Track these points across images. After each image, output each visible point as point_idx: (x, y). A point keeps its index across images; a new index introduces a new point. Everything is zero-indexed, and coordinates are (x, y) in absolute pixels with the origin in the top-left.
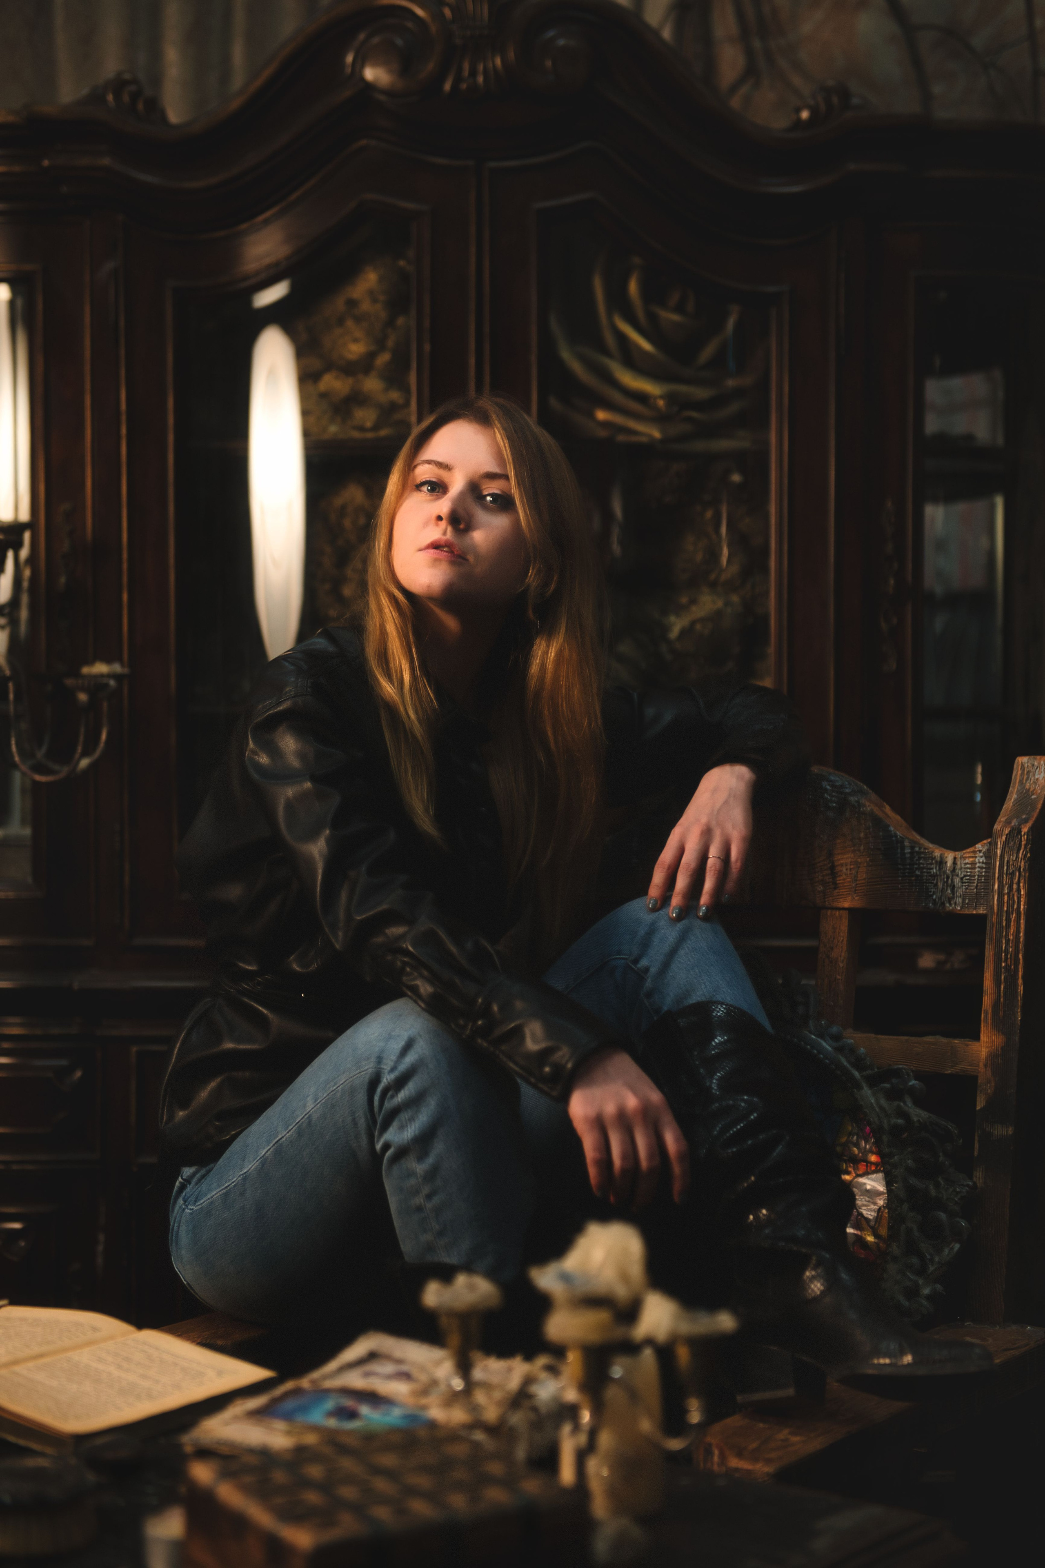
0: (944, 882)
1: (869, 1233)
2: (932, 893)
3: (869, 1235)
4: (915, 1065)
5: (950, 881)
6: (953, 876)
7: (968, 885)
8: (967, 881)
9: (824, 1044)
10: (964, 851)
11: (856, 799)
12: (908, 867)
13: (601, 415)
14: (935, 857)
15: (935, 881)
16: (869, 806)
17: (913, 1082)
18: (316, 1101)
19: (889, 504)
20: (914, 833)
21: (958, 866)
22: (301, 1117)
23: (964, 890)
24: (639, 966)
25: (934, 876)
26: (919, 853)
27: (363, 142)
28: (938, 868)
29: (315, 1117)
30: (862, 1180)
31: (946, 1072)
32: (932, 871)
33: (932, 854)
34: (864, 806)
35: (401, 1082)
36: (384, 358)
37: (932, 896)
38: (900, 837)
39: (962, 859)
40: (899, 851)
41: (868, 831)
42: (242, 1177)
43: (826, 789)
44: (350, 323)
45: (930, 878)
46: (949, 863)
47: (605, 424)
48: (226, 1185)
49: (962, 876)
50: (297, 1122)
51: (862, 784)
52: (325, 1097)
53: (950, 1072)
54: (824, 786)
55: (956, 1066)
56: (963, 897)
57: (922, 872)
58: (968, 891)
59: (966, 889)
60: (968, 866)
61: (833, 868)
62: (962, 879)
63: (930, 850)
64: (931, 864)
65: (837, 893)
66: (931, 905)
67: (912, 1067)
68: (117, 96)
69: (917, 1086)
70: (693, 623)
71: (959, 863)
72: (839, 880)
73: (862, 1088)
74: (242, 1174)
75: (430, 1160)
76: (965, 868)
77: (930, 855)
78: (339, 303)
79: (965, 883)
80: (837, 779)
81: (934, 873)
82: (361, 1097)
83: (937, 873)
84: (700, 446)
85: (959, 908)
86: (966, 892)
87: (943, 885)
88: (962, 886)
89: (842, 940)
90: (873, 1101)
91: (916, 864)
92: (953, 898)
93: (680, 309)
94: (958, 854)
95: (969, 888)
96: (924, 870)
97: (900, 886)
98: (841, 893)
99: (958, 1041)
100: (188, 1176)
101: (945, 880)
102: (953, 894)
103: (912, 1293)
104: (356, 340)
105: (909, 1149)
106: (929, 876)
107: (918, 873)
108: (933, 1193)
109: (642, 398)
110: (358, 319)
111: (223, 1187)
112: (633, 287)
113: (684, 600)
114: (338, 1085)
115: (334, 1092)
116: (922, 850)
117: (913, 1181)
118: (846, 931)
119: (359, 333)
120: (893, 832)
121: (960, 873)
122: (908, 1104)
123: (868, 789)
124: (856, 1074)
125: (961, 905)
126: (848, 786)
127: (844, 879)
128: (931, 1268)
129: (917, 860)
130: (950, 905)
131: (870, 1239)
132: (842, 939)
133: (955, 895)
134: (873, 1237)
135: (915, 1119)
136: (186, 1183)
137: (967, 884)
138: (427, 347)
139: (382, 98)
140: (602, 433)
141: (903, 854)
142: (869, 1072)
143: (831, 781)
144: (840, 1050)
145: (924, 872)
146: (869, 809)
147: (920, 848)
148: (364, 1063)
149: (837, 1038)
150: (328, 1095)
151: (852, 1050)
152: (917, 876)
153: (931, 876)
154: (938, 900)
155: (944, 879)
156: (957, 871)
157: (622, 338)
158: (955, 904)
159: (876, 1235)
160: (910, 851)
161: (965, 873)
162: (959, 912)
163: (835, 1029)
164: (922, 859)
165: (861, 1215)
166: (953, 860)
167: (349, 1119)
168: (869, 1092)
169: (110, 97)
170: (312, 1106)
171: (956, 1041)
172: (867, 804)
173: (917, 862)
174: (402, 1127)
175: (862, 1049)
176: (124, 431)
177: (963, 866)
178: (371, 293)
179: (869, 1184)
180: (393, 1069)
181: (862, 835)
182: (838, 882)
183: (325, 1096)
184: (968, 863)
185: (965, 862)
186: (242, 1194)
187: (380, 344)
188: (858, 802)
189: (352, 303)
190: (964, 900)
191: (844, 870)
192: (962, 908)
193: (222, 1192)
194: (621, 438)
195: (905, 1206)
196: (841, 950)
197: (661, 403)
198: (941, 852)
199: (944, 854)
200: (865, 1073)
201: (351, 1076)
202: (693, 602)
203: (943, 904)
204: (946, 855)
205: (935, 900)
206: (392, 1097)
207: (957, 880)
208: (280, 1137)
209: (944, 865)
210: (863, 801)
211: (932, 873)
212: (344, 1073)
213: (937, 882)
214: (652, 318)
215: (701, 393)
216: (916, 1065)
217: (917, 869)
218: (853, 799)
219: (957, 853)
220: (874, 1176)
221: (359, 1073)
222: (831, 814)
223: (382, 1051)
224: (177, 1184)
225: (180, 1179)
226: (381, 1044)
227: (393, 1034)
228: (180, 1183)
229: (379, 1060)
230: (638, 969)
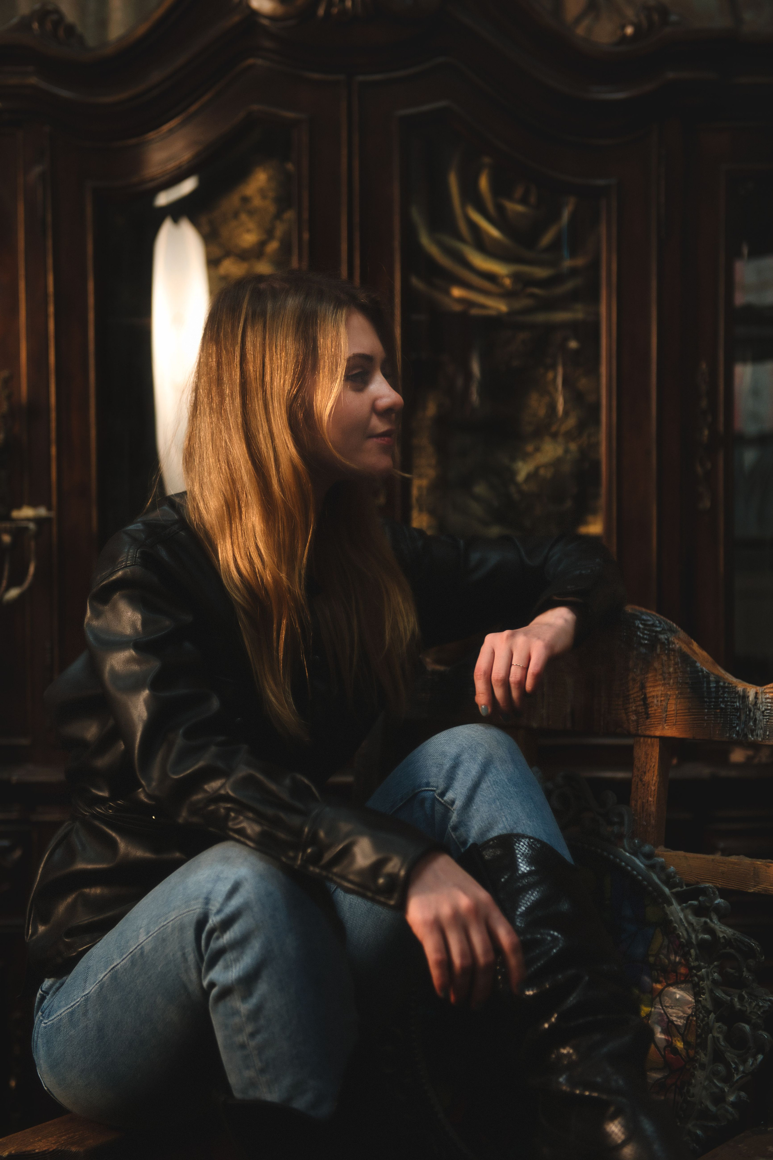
0: (747, 715)
1: (679, 1039)
2: (735, 725)
3: (679, 1041)
4: (720, 883)
5: (752, 714)
6: (754, 710)
7: (768, 719)
8: (767, 714)
9: (637, 861)
10: (765, 687)
11: (666, 637)
12: (714, 700)
13: (457, 292)
14: (738, 691)
15: (738, 714)
16: (677, 643)
17: (718, 901)
18: (148, 933)
19: (704, 366)
20: (719, 668)
21: (759, 701)
22: (134, 947)
23: (765, 723)
25: (738, 709)
26: (724, 687)
27: (251, 61)
28: (741, 702)
29: (147, 949)
30: (672, 989)
31: (749, 891)
32: (735, 704)
33: (735, 689)
34: (674, 643)
35: (225, 925)
36: (273, 246)
37: (736, 727)
38: (706, 672)
39: (763, 694)
40: (705, 685)
41: (676, 666)
42: (84, 998)
43: (639, 628)
44: (244, 217)
45: (733, 710)
46: (751, 698)
47: (460, 300)
48: (72, 1004)
49: (763, 709)
50: (130, 951)
51: (672, 622)
52: (156, 931)
53: (752, 891)
54: (637, 625)
55: (759, 886)
56: (764, 729)
57: (726, 705)
58: (768, 724)
59: (767, 722)
60: (768, 700)
61: (645, 699)
62: (763, 712)
63: (733, 685)
64: (735, 698)
65: (650, 722)
66: (734, 736)
67: (718, 885)
68: (42, 24)
69: (722, 904)
70: (538, 468)
71: (760, 697)
72: (651, 710)
73: (672, 904)
74: (84, 996)
75: (254, 1001)
76: (766, 702)
77: (734, 690)
78: (235, 199)
79: (766, 716)
80: (649, 618)
81: (737, 706)
82: (188, 934)
83: (740, 706)
84: (541, 317)
85: (760, 740)
86: (767, 725)
87: (746, 718)
88: (764, 719)
89: (654, 766)
90: (682, 917)
91: (721, 698)
92: (755, 730)
93: (524, 201)
94: (759, 689)
95: (769, 721)
96: (728, 703)
97: (706, 717)
98: (652, 723)
99: (761, 862)
100: (46, 988)
101: (748, 713)
102: (755, 726)
103: (719, 1099)
104: (249, 231)
105: (716, 963)
106: (733, 709)
107: (723, 706)
108: (738, 1006)
109: (491, 277)
110: (251, 213)
111: (69, 1006)
112: (484, 183)
113: (530, 447)
114: (168, 921)
115: (165, 927)
116: (726, 685)
117: (719, 993)
118: (657, 757)
119: (251, 225)
120: (699, 668)
121: (761, 706)
122: (714, 921)
123: (677, 627)
124: (667, 890)
125: (762, 737)
126: (659, 625)
127: (655, 710)
128: (736, 1077)
129: (721, 694)
130: (752, 736)
131: (680, 1045)
132: (653, 764)
133: (757, 727)
134: (683, 1044)
135: (721, 935)
136: (45, 995)
137: (767, 717)
138: (306, 236)
139: (265, 22)
140: (458, 308)
141: (709, 688)
142: (679, 889)
143: (644, 620)
144: (652, 867)
145: (729, 705)
146: (677, 646)
147: (724, 683)
148: (192, 902)
149: (649, 856)
150: (159, 929)
151: (663, 868)
152: (722, 709)
153: (734, 709)
154: (741, 732)
155: (746, 712)
156: (758, 705)
157: (474, 226)
158: (757, 735)
159: (686, 1043)
160: (715, 685)
161: (766, 707)
162: (760, 743)
163: (647, 848)
164: (727, 693)
165: (672, 1022)
166: (754, 695)
167: (179, 954)
168: (679, 908)
169: (36, 25)
170: (145, 938)
171: (759, 863)
172: (676, 641)
173: (722, 696)
174: (226, 968)
175: (672, 867)
177: (764, 700)
178: (262, 192)
179: (679, 994)
180: (218, 912)
181: (671, 670)
182: (650, 712)
183: (156, 929)
184: (768, 698)
185: (765, 697)
186: (85, 1014)
187: (269, 234)
188: (667, 639)
189: (245, 200)
190: (765, 732)
191: (655, 701)
192: (763, 739)
193: (69, 1010)
194: (473, 312)
195: (712, 1016)
196: (652, 774)
197: (508, 282)
198: (744, 687)
199: (747, 689)
200: (674, 890)
201: (181, 913)
202: (538, 448)
203: (746, 735)
204: (748, 690)
205: (738, 732)
206: (217, 939)
207: (758, 714)
208: (115, 964)
209: (746, 699)
210: (672, 639)
211: (735, 706)
212: (174, 910)
213: (740, 715)
214: (500, 208)
215: (541, 272)
216: (722, 884)
217: (721, 702)
218: (662, 637)
219: (758, 688)
220: (683, 986)
221: (188, 911)
222: (643, 650)
223: (210, 893)
224: (38, 995)
225: (40, 991)
226: (210, 886)
227: (221, 876)
228: (40, 994)
229: (207, 901)
230: (445, 801)
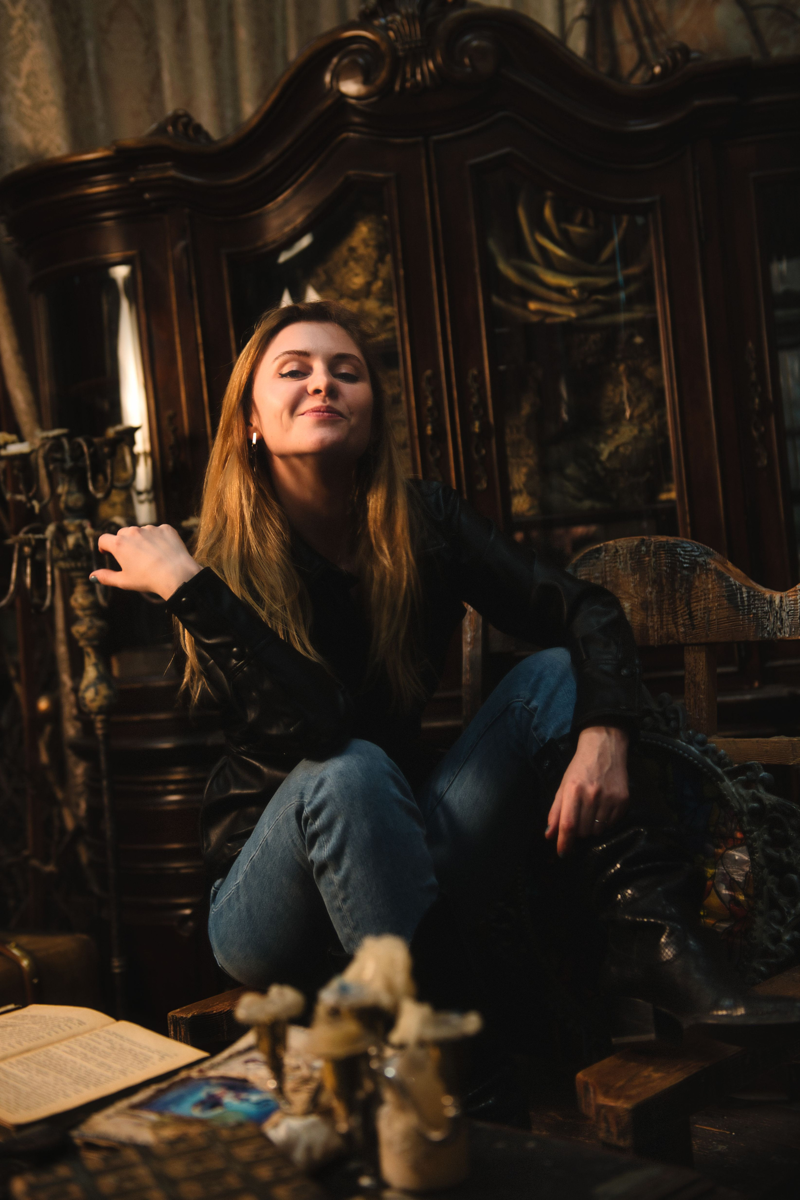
0: (774, 617)
1: (740, 893)
2: (766, 626)
3: (741, 895)
4: (765, 760)
5: (779, 616)
6: (781, 611)
7: (793, 618)
8: (792, 614)
9: (693, 749)
10: (788, 591)
11: (704, 559)
12: (747, 607)
13: (533, 306)
14: (766, 598)
15: (768, 617)
16: (713, 563)
17: (763, 774)
18: (269, 828)
19: (750, 345)
20: (751, 581)
21: (784, 604)
22: (263, 843)
23: (790, 622)
24: (531, 706)
25: (766, 613)
26: (754, 596)
27: (344, 135)
28: (769, 606)
29: (269, 840)
30: (732, 852)
31: (789, 764)
32: (765, 609)
33: (763, 596)
34: (710, 564)
35: (316, 813)
36: (378, 286)
37: (766, 628)
38: (739, 585)
39: (787, 597)
40: (739, 596)
41: (714, 583)
42: (236, 886)
43: (680, 554)
44: (352, 264)
45: (764, 614)
46: (777, 601)
47: (537, 312)
48: (229, 892)
49: (788, 610)
50: (260, 843)
51: (709, 548)
52: (274, 825)
53: (792, 763)
54: (679, 552)
55: (797, 759)
56: (790, 627)
57: (757, 611)
58: (793, 622)
59: (792, 620)
60: (792, 602)
61: (690, 613)
62: (788, 613)
63: (762, 593)
64: (764, 603)
65: (696, 632)
66: (766, 635)
67: (763, 762)
68: (175, 127)
69: (766, 776)
70: (617, 448)
71: (785, 601)
72: (696, 622)
73: (724, 781)
74: (237, 884)
75: (342, 873)
76: (790, 604)
77: (763, 597)
78: (344, 250)
79: (791, 615)
80: (688, 545)
81: (766, 610)
82: (294, 824)
83: (768, 610)
84: (606, 320)
85: (787, 636)
86: (792, 623)
87: (774, 619)
88: (789, 618)
89: (702, 668)
90: (734, 790)
91: (752, 605)
92: (782, 628)
93: (584, 223)
94: (784, 594)
95: (794, 619)
96: (759, 609)
97: (741, 623)
98: (698, 632)
99: (796, 739)
100: (218, 886)
101: (775, 615)
102: (782, 625)
103: (776, 939)
104: (357, 275)
105: (765, 826)
106: (763, 613)
107: (754, 611)
108: (786, 860)
109: (561, 290)
110: (357, 260)
111: (227, 894)
112: (548, 212)
113: (610, 432)
114: (279, 815)
115: (278, 821)
116: (756, 593)
117: (770, 851)
118: (705, 661)
119: (358, 270)
120: (733, 582)
121: (786, 608)
122: (760, 791)
123: (714, 551)
124: (719, 770)
125: (789, 633)
126: (697, 550)
127: (700, 621)
128: (789, 919)
129: (753, 602)
130: (781, 633)
131: (742, 898)
132: (702, 667)
133: (784, 626)
134: (744, 896)
135: (767, 802)
136: (217, 890)
137: (792, 616)
139: (353, 101)
140: (535, 319)
141: (742, 598)
142: (729, 768)
143: (684, 547)
144: (705, 752)
145: (759, 610)
146: (713, 566)
147: (754, 592)
148: (294, 798)
149: (702, 743)
150: (275, 823)
151: (715, 752)
152: (754, 614)
153: (764, 613)
154: (771, 632)
155: (774, 614)
156: (783, 607)
157: (542, 250)
158: (785, 633)
159: (746, 895)
160: (747, 595)
161: (790, 608)
162: (788, 639)
163: (700, 736)
164: (757, 600)
165: (733, 879)
166: (780, 599)
167: (290, 840)
168: (730, 784)
169: (170, 129)
170: (268, 831)
172: (712, 562)
173: (753, 603)
174: (321, 847)
175: (722, 751)
176: (202, 356)
177: (788, 602)
178: (365, 242)
179: (737, 855)
180: (310, 803)
181: (710, 586)
182: (695, 624)
184: (791, 600)
185: (789, 599)
186: (238, 898)
187: (374, 276)
188: (705, 561)
189: (352, 250)
190: (791, 629)
191: (699, 615)
192: (790, 635)
193: (227, 898)
194: (549, 320)
195: (766, 871)
196: (701, 675)
197: (575, 292)
198: (770, 594)
199: (773, 595)
200: (726, 769)
201: (286, 807)
202: (616, 432)
203: (775, 633)
204: (774, 595)
205: (769, 631)
206: (311, 824)
207: (784, 614)
208: (253, 855)
209: (773, 603)
210: (708, 560)
211: (765, 610)
212: (282, 805)
213: (769, 617)
214: (565, 233)
215: (603, 282)
216: (767, 760)
217: (753, 608)
218: (700, 560)
219: (782, 593)
220: (740, 848)
221: (292, 806)
222: (685, 572)
223: (304, 789)
224: (212, 892)
225: (213, 888)
226: (303, 783)
227: (311, 775)
228: (214, 890)
229: (302, 795)
230: (530, 709)
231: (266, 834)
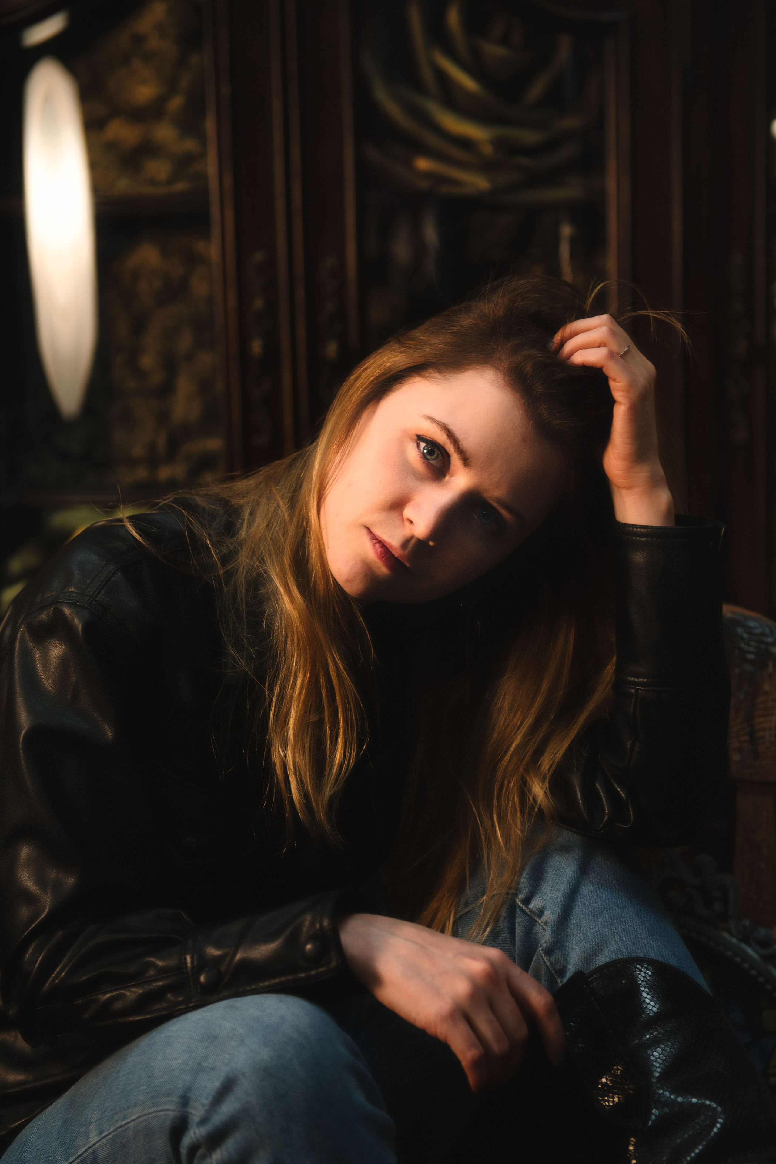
13: (423, 164)
18: (100, 1134)
22: (84, 1150)
24: (531, 906)
29: (102, 1154)
35: (216, 1140)
36: (177, 102)
43: (743, 638)
44: (137, 61)
47: (427, 175)
50: (79, 1154)
52: (112, 1132)
54: (740, 633)
61: (752, 733)
65: (761, 763)
72: (761, 749)
78: (124, 40)
80: (756, 624)
82: (161, 1143)
84: (530, 196)
93: (506, 41)
98: (764, 764)
104: (144, 82)
109: (467, 143)
110: (146, 58)
112: (454, 18)
114: (128, 1120)
115: (124, 1128)
118: (771, 811)
119: (147, 74)
126: (769, 634)
127: (769, 748)
132: (767, 819)
138: (227, 90)
140: (424, 184)
143: (749, 627)
144: (769, 959)
148: (163, 1099)
149: (766, 944)
150: (116, 1130)
157: (442, 75)
163: (762, 932)
170: (97, 1139)
178: (160, 27)
180: (204, 1121)
183: (112, 1129)
187: (173, 86)
189: (139, 38)
191: (768, 737)
194: (446, 189)
196: (764, 833)
197: (488, 149)
201: (145, 1112)
206: (204, 1157)
212: (135, 1106)
214: (476, 50)
215: (531, 137)
221: (156, 1112)
222: (748, 667)
223: (189, 1089)
226: (188, 1078)
227: (205, 1064)
229: (185, 1101)
230: (530, 911)
231: (93, 1142)
